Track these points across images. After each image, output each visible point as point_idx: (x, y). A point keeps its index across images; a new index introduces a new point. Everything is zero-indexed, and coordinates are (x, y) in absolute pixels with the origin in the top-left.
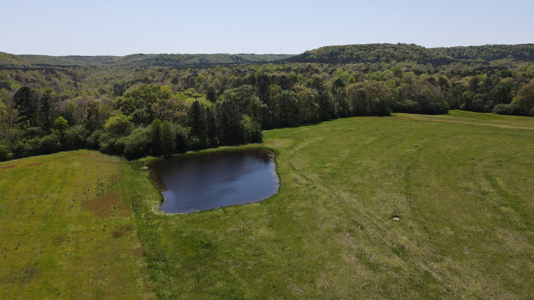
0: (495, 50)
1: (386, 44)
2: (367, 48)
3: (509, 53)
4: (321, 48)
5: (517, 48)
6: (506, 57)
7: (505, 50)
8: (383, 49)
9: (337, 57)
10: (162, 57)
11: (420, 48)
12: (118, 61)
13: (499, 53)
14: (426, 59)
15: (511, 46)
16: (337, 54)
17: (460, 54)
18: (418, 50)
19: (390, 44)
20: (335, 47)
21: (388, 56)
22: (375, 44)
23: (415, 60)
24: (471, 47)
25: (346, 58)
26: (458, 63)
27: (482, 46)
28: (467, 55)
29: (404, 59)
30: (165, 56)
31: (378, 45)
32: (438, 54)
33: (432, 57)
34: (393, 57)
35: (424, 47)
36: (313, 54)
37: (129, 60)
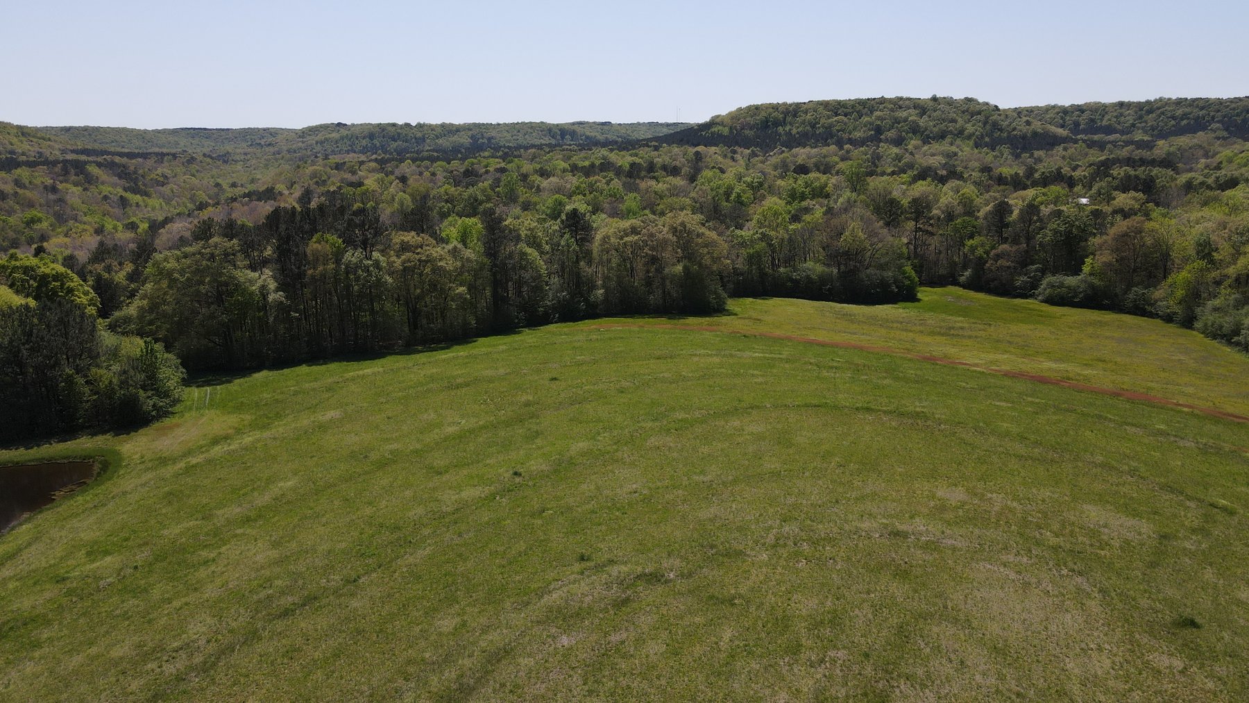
0: (1179, 112)
1: (901, 99)
2: (852, 108)
3: (1213, 117)
4: (740, 109)
5: (1233, 105)
6: (1204, 128)
7: (1204, 112)
8: (892, 110)
9: (776, 131)
10: (383, 130)
11: (985, 108)
12: (284, 141)
13: (1188, 118)
14: (997, 134)
15: (1220, 102)
16: (777, 123)
17: (1092, 120)
18: (979, 113)
19: (909, 99)
20: (775, 107)
21: (902, 127)
22: (874, 99)
23: (969, 137)
24: (1121, 104)
25: (798, 133)
26: (1076, 145)
27: (1148, 102)
28: (1110, 125)
29: (942, 136)
30: (390, 128)
31: (882, 101)
32: (1028, 123)
33: (1014, 129)
34: (915, 130)
35: (996, 106)
36: (722, 124)
37: (309, 138)
